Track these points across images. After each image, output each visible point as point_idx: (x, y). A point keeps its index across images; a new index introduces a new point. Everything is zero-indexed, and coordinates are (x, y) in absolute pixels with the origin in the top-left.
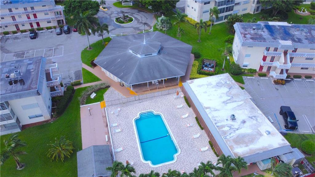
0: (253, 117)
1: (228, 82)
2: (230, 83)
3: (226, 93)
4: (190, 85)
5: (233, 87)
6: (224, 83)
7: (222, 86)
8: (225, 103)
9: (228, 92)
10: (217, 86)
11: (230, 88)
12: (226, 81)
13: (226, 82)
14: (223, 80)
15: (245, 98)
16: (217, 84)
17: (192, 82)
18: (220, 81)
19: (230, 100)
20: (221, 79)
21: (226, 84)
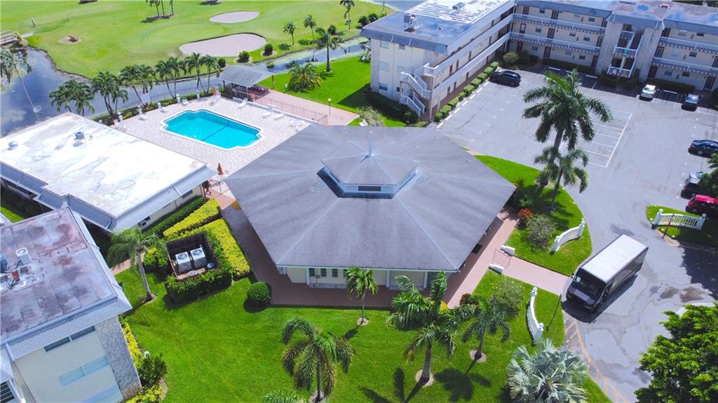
0: (40, 159)
1: (108, 197)
2: (101, 197)
3: (105, 175)
4: (193, 160)
5: (92, 191)
6: (116, 192)
7: (121, 183)
8: (101, 160)
9: (101, 179)
10: (131, 181)
11: (99, 186)
12: (114, 196)
13: (113, 194)
14: (122, 196)
15: (58, 182)
16: (132, 183)
17: (193, 166)
18: (128, 192)
19: (94, 167)
20: (127, 197)
21: (112, 191)
